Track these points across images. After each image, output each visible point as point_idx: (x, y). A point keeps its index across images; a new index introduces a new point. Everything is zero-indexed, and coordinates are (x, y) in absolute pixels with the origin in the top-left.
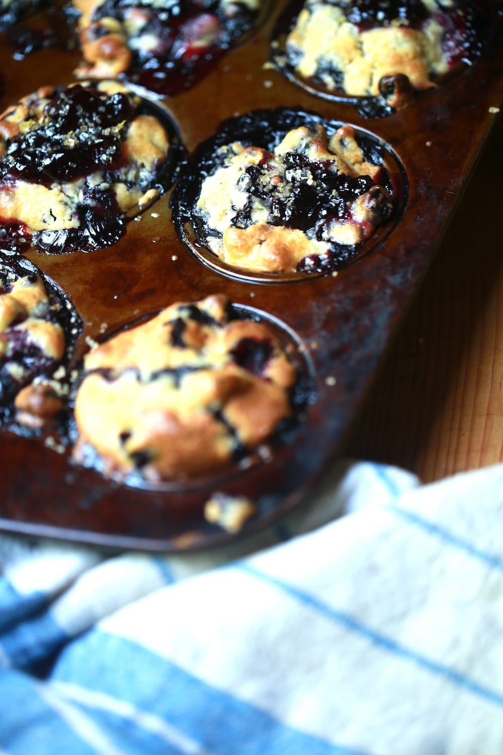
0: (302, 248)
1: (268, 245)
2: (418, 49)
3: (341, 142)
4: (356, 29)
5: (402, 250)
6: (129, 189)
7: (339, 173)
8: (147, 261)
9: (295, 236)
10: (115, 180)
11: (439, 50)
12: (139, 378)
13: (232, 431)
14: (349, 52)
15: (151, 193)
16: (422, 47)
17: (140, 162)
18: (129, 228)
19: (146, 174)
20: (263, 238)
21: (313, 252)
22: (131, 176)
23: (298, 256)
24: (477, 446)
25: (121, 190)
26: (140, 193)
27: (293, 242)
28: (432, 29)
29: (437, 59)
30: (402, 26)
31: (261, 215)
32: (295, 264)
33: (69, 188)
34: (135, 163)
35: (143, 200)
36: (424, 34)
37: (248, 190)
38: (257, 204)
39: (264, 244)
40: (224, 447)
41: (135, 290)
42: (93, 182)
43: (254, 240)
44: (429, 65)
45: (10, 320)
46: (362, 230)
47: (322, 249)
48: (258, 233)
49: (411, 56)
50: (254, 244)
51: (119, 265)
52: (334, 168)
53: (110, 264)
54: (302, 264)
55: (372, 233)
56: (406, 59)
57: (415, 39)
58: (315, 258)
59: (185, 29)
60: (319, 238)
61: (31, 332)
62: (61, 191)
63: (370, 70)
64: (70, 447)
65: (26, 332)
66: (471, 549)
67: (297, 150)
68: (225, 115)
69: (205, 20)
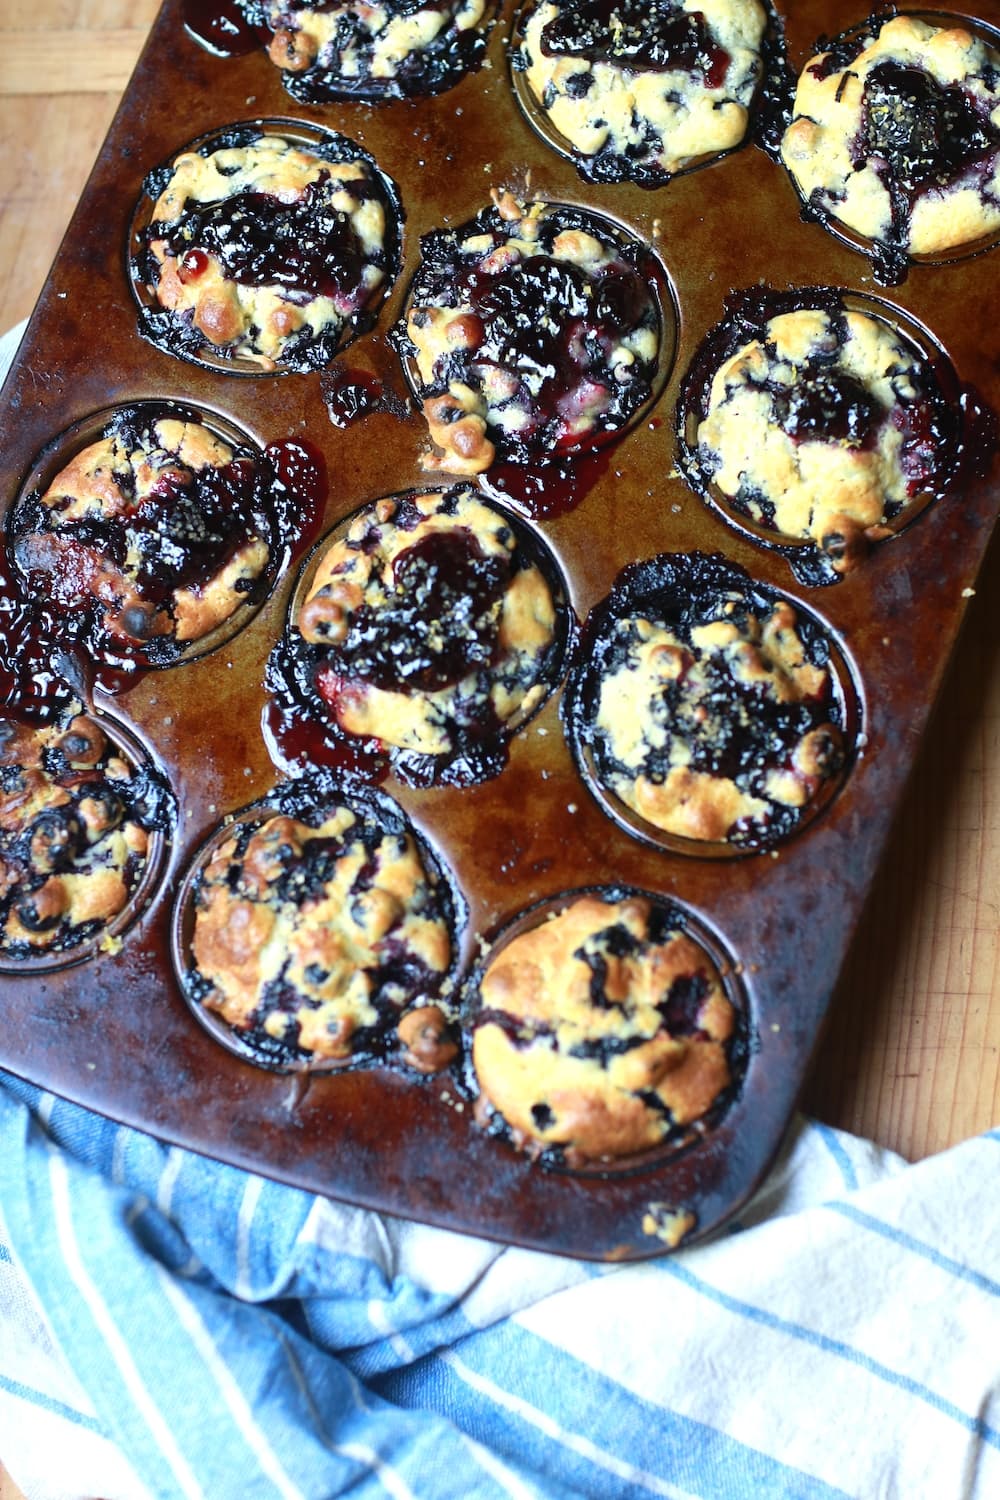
0: (733, 808)
1: (692, 807)
2: (872, 479)
3: (778, 636)
4: (790, 441)
5: (856, 823)
6: (510, 690)
7: (778, 701)
8: (539, 809)
9: (724, 789)
10: (491, 680)
11: (898, 471)
12: (555, 1046)
13: (666, 1113)
14: (783, 479)
15: (535, 692)
16: (877, 474)
17: (521, 649)
18: (513, 751)
19: (528, 662)
20: (685, 796)
21: (747, 813)
22: (510, 669)
23: (728, 819)
24: (932, 1042)
25: (500, 695)
26: (522, 692)
27: (722, 801)
28: (889, 438)
29: (895, 483)
30: (852, 448)
31: (681, 757)
32: (724, 831)
33: (437, 698)
34: (516, 651)
35: (527, 703)
36: (879, 453)
37: (666, 727)
38: (677, 746)
39: (687, 805)
40: (657, 1131)
41: (530, 856)
42: (467, 689)
43: (676, 800)
44: (884, 491)
45: (385, 928)
46: (806, 788)
47: (759, 810)
48: (679, 790)
49: (863, 490)
50: (674, 805)
51: (505, 814)
52: (771, 694)
53: (493, 811)
54: (734, 829)
55: (818, 790)
56: (856, 495)
57: (870, 466)
58: (749, 820)
59: (563, 404)
60: (757, 793)
61: (412, 942)
62: (426, 699)
63: (810, 505)
64: (471, 1101)
65: (406, 942)
66: (936, 1256)
67: (722, 651)
68: (623, 561)
69: (588, 390)
